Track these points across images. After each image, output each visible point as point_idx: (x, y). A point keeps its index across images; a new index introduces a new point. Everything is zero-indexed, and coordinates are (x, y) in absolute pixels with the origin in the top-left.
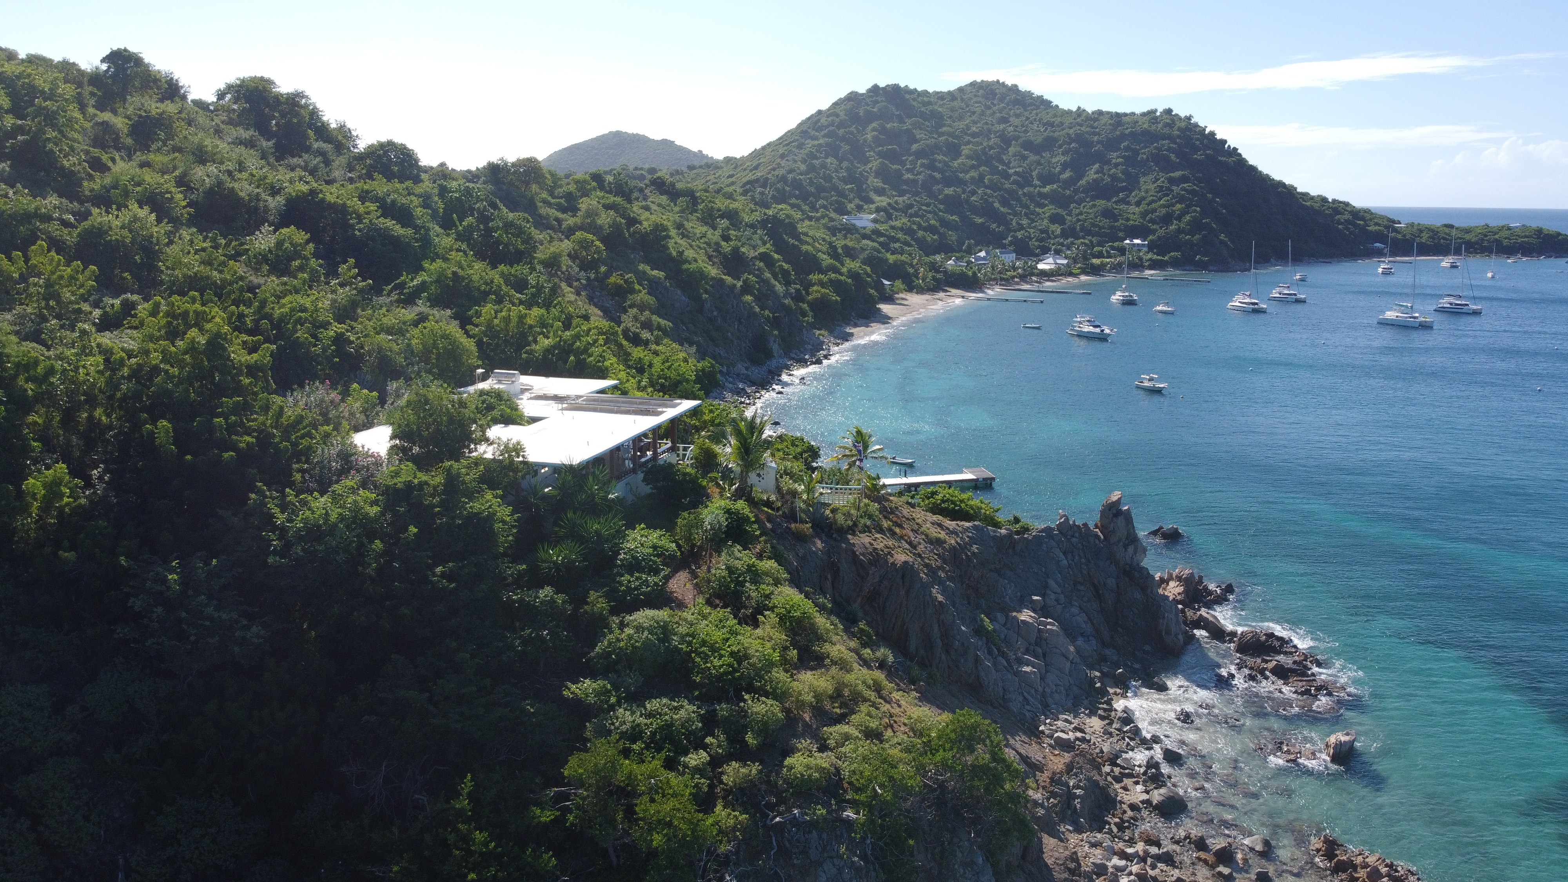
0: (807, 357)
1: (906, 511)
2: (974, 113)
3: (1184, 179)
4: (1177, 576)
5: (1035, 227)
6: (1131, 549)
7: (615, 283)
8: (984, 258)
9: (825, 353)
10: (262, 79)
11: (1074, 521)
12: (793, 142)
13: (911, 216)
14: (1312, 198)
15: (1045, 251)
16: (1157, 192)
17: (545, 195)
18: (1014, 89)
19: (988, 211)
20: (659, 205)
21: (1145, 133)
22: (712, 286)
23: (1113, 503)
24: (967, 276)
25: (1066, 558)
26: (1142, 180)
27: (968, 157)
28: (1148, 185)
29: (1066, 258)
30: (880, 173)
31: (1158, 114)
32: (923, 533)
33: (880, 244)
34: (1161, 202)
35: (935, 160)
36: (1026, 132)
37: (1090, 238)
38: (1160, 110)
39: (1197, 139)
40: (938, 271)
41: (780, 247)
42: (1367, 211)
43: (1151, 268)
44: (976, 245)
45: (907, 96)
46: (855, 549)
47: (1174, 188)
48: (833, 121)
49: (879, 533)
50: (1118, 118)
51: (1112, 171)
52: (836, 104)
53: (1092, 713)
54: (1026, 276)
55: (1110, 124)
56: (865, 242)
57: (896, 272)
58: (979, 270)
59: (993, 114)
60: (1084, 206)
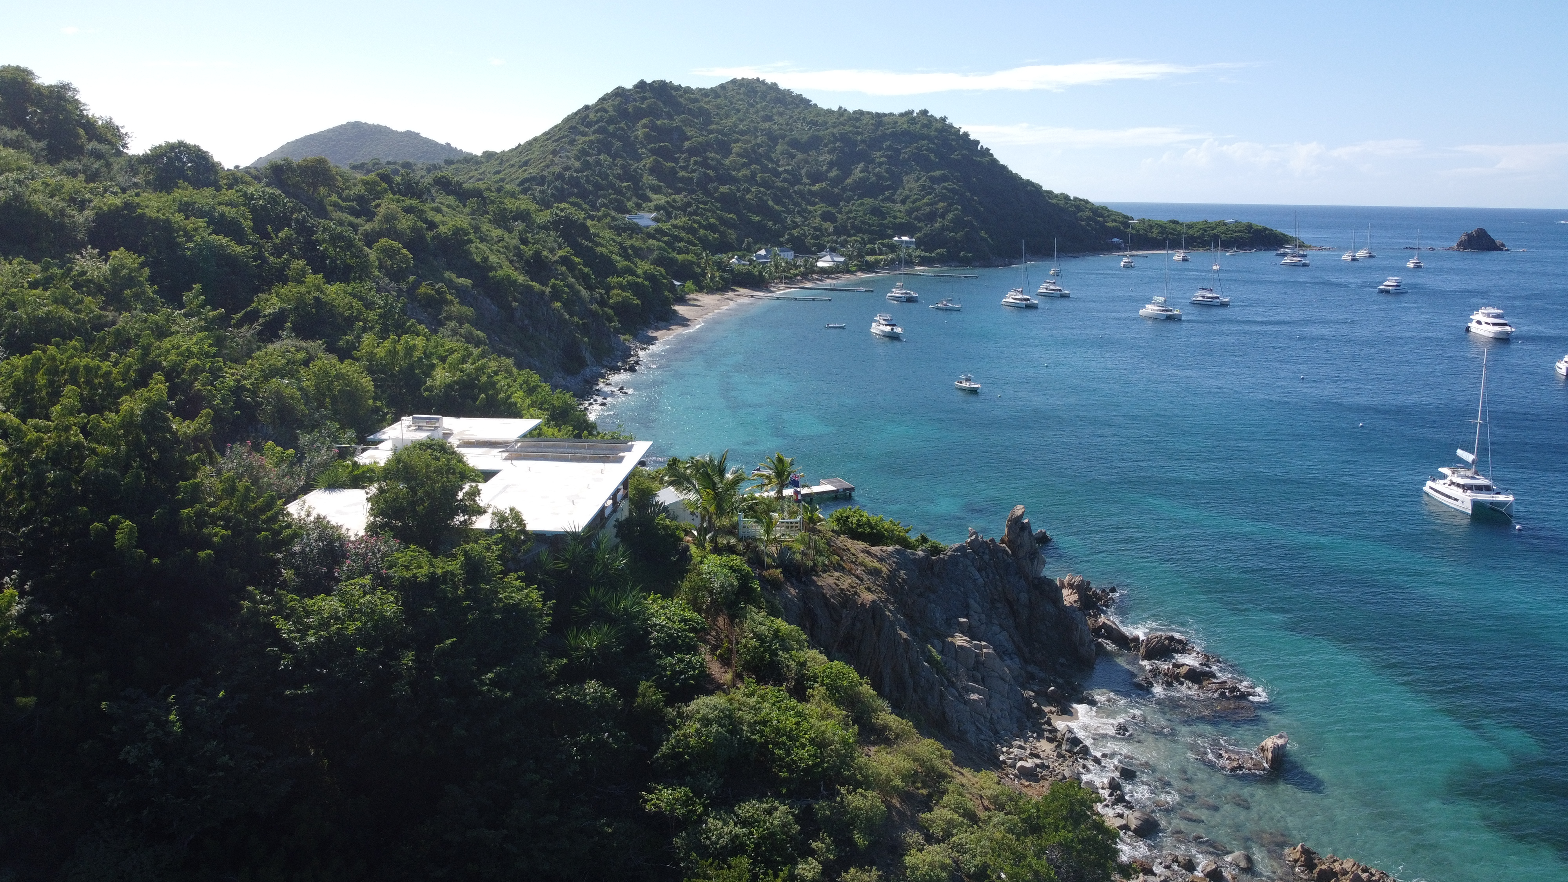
0: (619, 364)
1: (838, 541)
2: (738, 111)
3: (944, 178)
5: (809, 224)
6: (1035, 562)
7: (427, 294)
8: (765, 257)
9: (635, 359)
10: (20, 69)
11: (982, 538)
12: (562, 138)
13: (691, 214)
14: (1057, 196)
15: (821, 249)
16: (920, 191)
17: (334, 198)
18: (774, 87)
19: (762, 208)
20: (448, 206)
21: (905, 133)
22: (520, 293)
23: (1017, 517)
24: (754, 275)
25: (982, 576)
26: (905, 179)
27: (738, 155)
28: (911, 183)
29: (842, 255)
30: (653, 171)
31: (915, 115)
32: (861, 564)
33: (665, 242)
34: (925, 200)
35: (707, 158)
36: (791, 130)
37: (861, 235)
38: (917, 111)
39: (953, 140)
40: (724, 271)
41: (577, 249)
42: (1104, 208)
43: (921, 264)
44: (755, 243)
45: (674, 93)
46: (823, 591)
47: (936, 187)
48: (601, 116)
50: (878, 118)
51: (877, 170)
52: (603, 99)
53: (1040, 736)
54: (807, 274)
55: (872, 124)
56: (651, 241)
57: (685, 272)
58: (764, 268)
59: (757, 112)
60: (853, 205)
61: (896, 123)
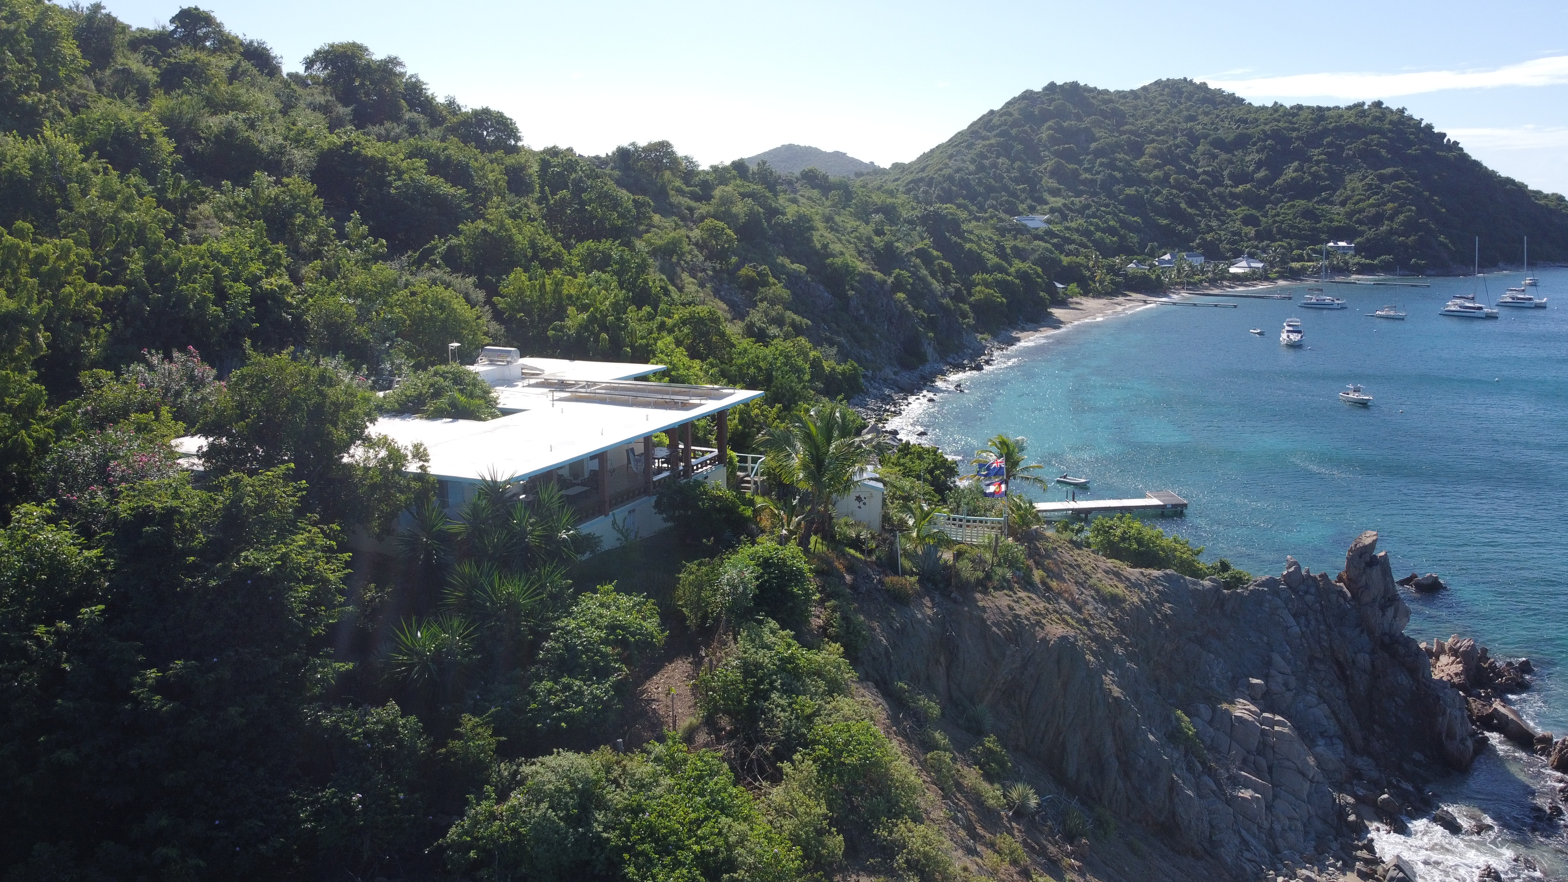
0: (965, 362)
1: (1068, 555)
2: (1158, 112)
3: (1396, 176)
4: (1451, 649)
5: (1226, 229)
6: (1390, 612)
7: (746, 275)
8: (1169, 262)
9: (986, 358)
10: (354, 45)
11: (1308, 571)
13: (1088, 217)
14: (1546, 196)
15: (1237, 254)
16: (1365, 190)
17: (678, 183)
18: (1203, 87)
19: (1173, 211)
20: (809, 198)
21: (1351, 127)
22: (859, 282)
23: (1365, 547)
24: (1151, 279)
25: (1298, 624)
26: (1348, 178)
27: (1152, 156)
28: (1354, 183)
29: (1262, 261)
30: (1054, 173)
31: (1366, 107)
32: (1090, 586)
33: (1054, 245)
34: (1371, 201)
35: (1116, 159)
36: (1217, 129)
37: (1288, 240)
38: (1368, 103)
39: (1412, 133)
40: (1117, 275)
41: (941, 243)
43: (1358, 272)
44: (1160, 248)
45: (1086, 94)
46: (985, 616)
47: (1385, 186)
48: (1005, 121)
49: (1025, 589)
50: (1320, 113)
51: (1313, 169)
52: (1009, 104)
53: (1347, 867)
54: (1216, 281)
55: (1312, 119)
56: (1036, 242)
57: (1071, 275)
58: (1164, 273)
59: (1180, 112)
60: (1281, 207)
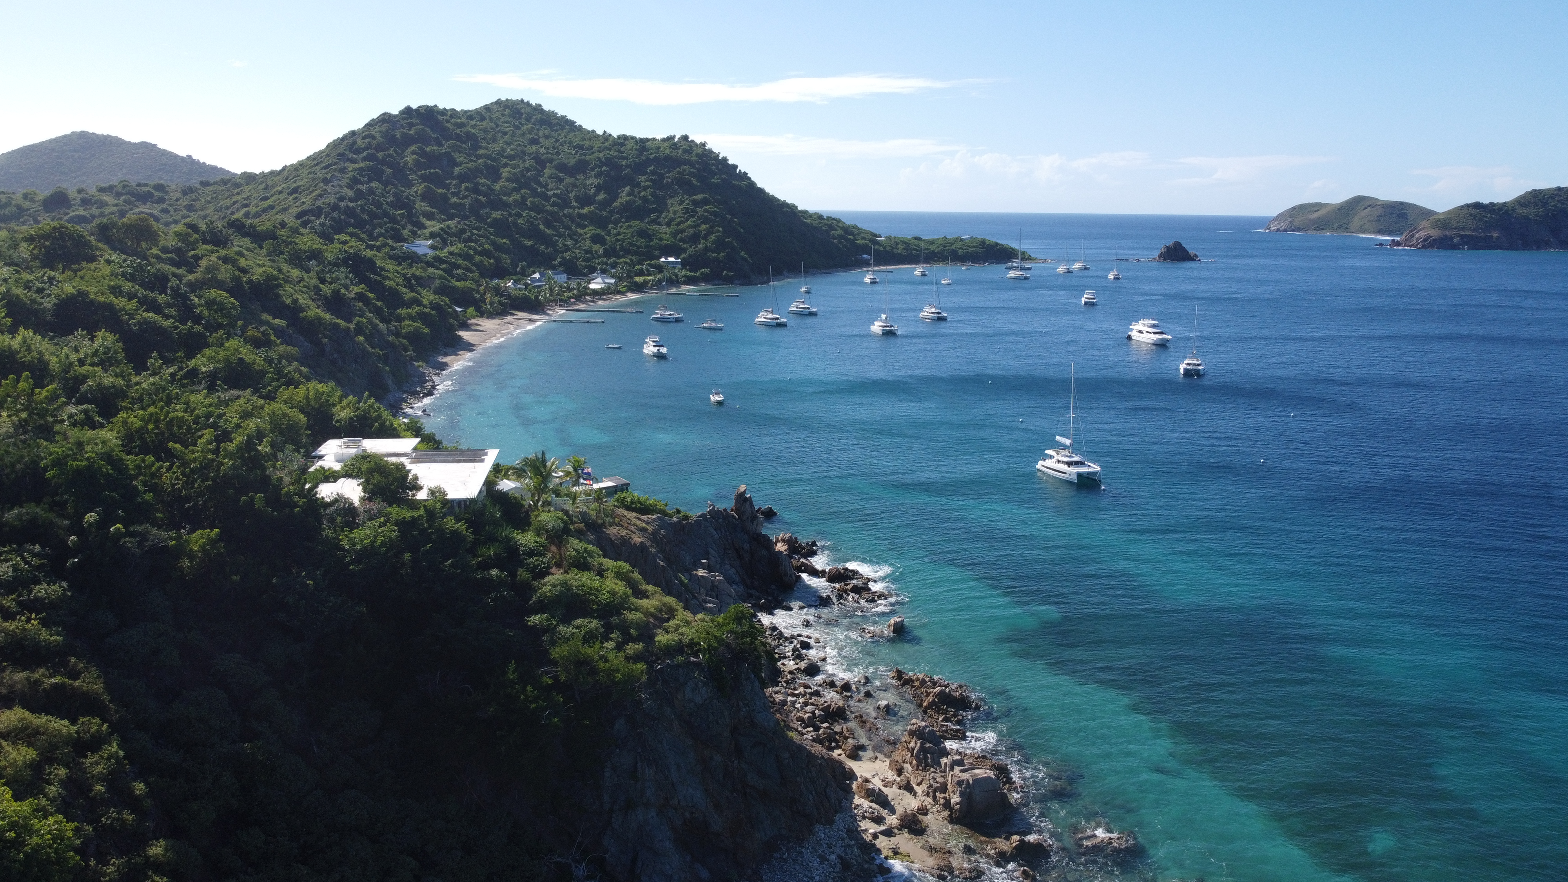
0: (418, 389)
2: (505, 134)
3: (705, 202)
4: (782, 539)
5: (580, 246)
6: (755, 524)
8: (539, 280)
9: (430, 384)
11: (718, 508)
13: (466, 241)
14: (811, 216)
15: (593, 270)
16: (684, 213)
18: (538, 108)
19: (533, 233)
21: (668, 158)
22: (329, 331)
23: (742, 493)
24: (529, 298)
25: (717, 533)
26: (669, 202)
27: (508, 180)
28: (675, 206)
29: (612, 277)
30: (426, 197)
31: (676, 140)
33: (444, 270)
34: (689, 223)
35: (478, 184)
36: (558, 154)
37: (630, 257)
38: (678, 136)
39: (713, 165)
40: (502, 296)
41: (369, 284)
43: (686, 283)
44: (529, 266)
45: (440, 118)
47: (698, 209)
48: (369, 143)
51: (643, 193)
52: (370, 125)
54: (580, 297)
55: (636, 149)
56: (431, 270)
57: (466, 299)
58: (539, 292)
59: (524, 134)
60: (621, 227)
61: (659, 148)
